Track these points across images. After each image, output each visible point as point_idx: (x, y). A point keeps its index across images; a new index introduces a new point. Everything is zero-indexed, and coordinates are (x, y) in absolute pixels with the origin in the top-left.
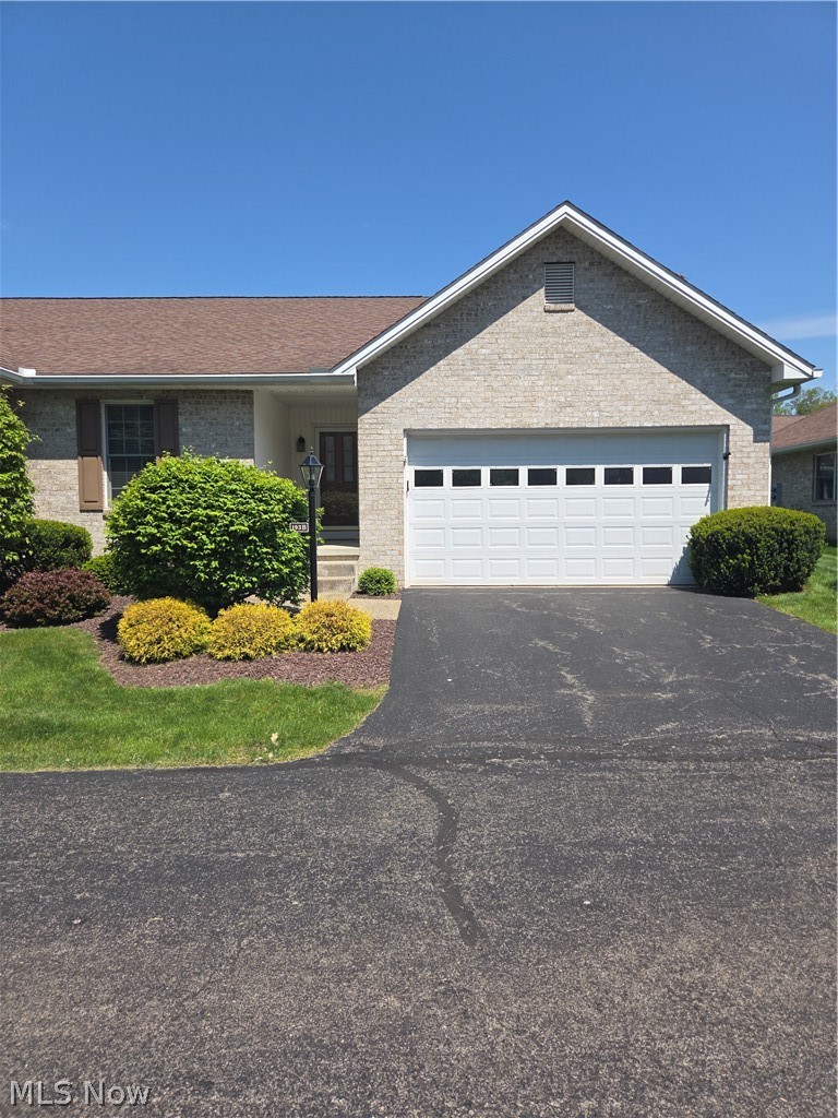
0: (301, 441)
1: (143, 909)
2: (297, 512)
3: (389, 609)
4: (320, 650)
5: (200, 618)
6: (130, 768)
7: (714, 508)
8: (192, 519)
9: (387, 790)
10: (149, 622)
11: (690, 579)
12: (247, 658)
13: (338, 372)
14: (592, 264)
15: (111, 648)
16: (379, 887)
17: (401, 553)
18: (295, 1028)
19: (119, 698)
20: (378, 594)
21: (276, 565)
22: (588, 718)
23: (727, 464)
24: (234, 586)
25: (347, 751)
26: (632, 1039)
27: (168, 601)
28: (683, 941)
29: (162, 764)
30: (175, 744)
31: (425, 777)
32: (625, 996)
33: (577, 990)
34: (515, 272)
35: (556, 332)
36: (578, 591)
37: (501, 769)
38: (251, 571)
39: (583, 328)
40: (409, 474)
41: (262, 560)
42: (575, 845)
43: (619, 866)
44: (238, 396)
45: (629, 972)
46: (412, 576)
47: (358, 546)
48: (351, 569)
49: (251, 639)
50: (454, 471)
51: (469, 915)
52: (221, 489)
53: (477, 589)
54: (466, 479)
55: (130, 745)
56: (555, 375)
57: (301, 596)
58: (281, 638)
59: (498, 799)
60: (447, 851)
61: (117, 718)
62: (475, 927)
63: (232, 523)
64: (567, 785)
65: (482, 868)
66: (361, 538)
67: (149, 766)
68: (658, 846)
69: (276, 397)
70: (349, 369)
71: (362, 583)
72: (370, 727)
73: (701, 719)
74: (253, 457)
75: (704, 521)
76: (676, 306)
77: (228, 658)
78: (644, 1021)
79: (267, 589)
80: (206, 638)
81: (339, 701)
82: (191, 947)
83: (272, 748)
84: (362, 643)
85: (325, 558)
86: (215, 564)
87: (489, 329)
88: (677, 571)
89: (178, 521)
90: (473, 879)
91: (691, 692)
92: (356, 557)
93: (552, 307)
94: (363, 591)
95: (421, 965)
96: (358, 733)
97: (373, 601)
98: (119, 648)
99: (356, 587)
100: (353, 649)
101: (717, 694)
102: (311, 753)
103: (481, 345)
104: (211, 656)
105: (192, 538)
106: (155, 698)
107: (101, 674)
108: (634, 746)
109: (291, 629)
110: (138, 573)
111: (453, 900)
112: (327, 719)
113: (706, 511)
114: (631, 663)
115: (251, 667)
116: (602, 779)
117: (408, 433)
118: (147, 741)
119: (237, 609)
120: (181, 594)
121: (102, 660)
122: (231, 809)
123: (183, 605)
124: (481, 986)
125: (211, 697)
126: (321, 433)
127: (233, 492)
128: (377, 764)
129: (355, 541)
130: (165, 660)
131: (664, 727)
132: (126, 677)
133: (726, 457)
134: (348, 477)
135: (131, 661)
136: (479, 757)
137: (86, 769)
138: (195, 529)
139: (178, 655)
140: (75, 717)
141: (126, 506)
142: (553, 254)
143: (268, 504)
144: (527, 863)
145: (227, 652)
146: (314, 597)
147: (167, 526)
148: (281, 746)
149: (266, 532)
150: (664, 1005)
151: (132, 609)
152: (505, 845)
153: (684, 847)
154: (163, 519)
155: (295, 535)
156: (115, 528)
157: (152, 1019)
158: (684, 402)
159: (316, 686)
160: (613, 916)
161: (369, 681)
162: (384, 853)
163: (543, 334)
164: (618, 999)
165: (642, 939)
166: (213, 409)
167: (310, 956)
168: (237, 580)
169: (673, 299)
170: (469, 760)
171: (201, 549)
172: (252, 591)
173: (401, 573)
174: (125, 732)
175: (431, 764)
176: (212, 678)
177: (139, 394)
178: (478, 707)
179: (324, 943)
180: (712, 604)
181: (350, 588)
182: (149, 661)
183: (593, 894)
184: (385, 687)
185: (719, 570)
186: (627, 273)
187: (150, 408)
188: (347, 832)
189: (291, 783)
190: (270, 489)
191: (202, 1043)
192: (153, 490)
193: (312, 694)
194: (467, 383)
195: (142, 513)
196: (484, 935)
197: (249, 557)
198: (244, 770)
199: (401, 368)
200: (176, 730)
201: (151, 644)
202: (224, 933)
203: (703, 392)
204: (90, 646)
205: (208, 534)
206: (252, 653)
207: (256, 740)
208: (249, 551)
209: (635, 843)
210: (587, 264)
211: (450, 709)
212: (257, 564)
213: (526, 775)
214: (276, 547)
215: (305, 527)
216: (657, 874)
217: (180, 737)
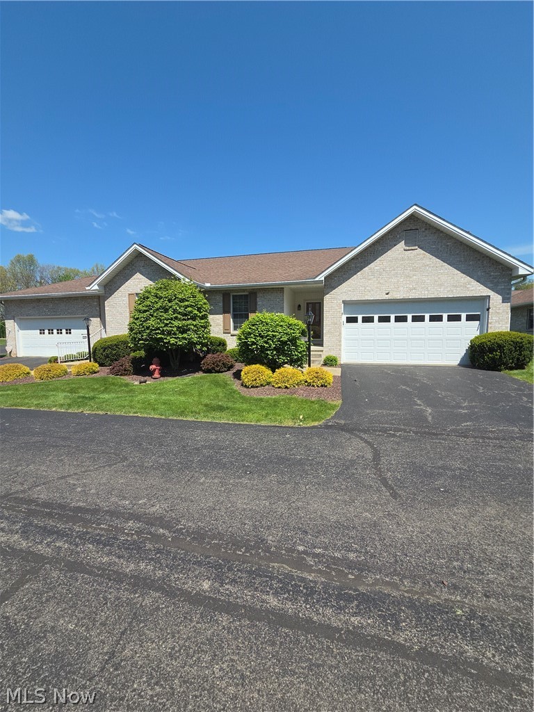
0: (299, 306)
1: (269, 471)
2: (303, 333)
3: (337, 372)
4: (313, 386)
5: (269, 372)
6: (252, 423)
7: (481, 331)
8: (267, 336)
9: (349, 439)
10: (252, 373)
11: (469, 363)
12: (286, 387)
13: (317, 279)
14: (426, 229)
15: (238, 381)
16: (354, 474)
17: (340, 350)
18: (334, 518)
19: (244, 400)
20: (331, 365)
21: (296, 353)
22: (430, 419)
23: (488, 313)
24: (281, 361)
25: (330, 424)
26: (472, 543)
27: (258, 365)
28: (488, 509)
29: (263, 423)
30: (266, 416)
31: (363, 436)
32: (465, 526)
33: (444, 521)
34: (391, 235)
35: (409, 259)
36: (416, 367)
37: (394, 436)
38: (287, 355)
39: (422, 256)
40: (344, 318)
41: (291, 351)
42: (433, 467)
43: (453, 477)
44: (278, 290)
45: (466, 518)
46: (344, 359)
47: (323, 347)
48: (320, 355)
49: (288, 381)
50: (363, 317)
51: (392, 489)
52: (278, 325)
53: (372, 365)
54: (368, 320)
55: (251, 415)
56: (408, 276)
57: (304, 365)
58: (299, 381)
59: (396, 447)
60: (378, 464)
61: (245, 406)
62: (396, 493)
63: (281, 337)
64: (425, 444)
65: (394, 472)
66: (324, 344)
67: (259, 424)
68: (470, 471)
69: (291, 289)
70: (321, 277)
71: (325, 361)
72: (337, 415)
73: (483, 422)
74: (284, 312)
75: (476, 338)
76: (465, 244)
77: (279, 387)
78: (476, 537)
79: (293, 362)
80: (272, 380)
81: (324, 406)
82: (289, 486)
83: (301, 421)
84: (329, 384)
85: (313, 351)
86: (275, 353)
87: (379, 259)
88: (462, 359)
89: (262, 337)
90: (391, 475)
91: (476, 410)
92: (322, 351)
93: (408, 248)
94: (325, 364)
95: (376, 504)
96: (332, 418)
97: (330, 368)
98: (241, 382)
99: (322, 363)
100: (326, 386)
101: (489, 412)
102: (316, 424)
103: (375, 265)
104: (273, 386)
105: (266, 343)
106: (256, 400)
107: (236, 391)
108: (452, 431)
109: (302, 378)
110: (247, 355)
111: (384, 482)
112: (320, 412)
113: (477, 333)
114: (446, 397)
115: (288, 391)
116: (440, 443)
117: (344, 302)
118: (256, 415)
119: (282, 369)
120: (262, 364)
121: (236, 385)
122: (291, 441)
123: (263, 367)
124: (402, 515)
125: (276, 401)
126: (307, 303)
127: (281, 326)
128: (342, 430)
129: (322, 345)
130: (257, 387)
131: (466, 424)
132: (244, 391)
133: (488, 310)
135: (246, 386)
136: (385, 431)
137: (238, 423)
138: (268, 339)
139: (262, 385)
140: (230, 405)
141: (244, 331)
142: (408, 226)
143: (294, 330)
144: (413, 472)
145: (279, 385)
146: (309, 366)
147: (258, 338)
148: (305, 420)
149: (293, 341)
150: (484, 532)
151: (246, 369)
152: (402, 464)
153: (482, 472)
154: (257, 336)
155: (303, 342)
156: (240, 339)
157: (281, 507)
158: (468, 286)
159: (313, 399)
160: (455, 496)
161: (333, 398)
162: (353, 463)
163: (403, 259)
164: (463, 527)
165: (469, 506)
166: (269, 295)
167: (333, 495)
168: (282, 358)
169: (464, 242)
170: (380, 431)
171: (270, 347)
172: (286, 363)
173: (340, 357)
174: (249, 411)
175: (365, 431)
176: (274, 394)
177: (244, 290)
178: (380, 411)
179: (337, 491)
180: (480, 374)
181: (320, 363)
182: (252, 387)
183: (445, 487)
184: (340, 402)
185: (484, 359)
186: (442, 232)
187: (247, 295)
188: (336, 453)
189: (311, 433)
190: (295, 325)
191: (301, 518)
192: (253, 325)
193: (313, 402)
194: (370, 282)
195: (250, 334)
196: (400, 496)
197: (287, 350)
198: (292, 427)
199: (342, 276)
200: (266, 412)
201: (253, 381)
202: (299, 483)
203: (477, 281)
204: (231, 381)
205: (273, 341)
206: (288, 386)
207: (294, 417)
208: (287, 348)
209: (460, 469)
210: (423, 229)
211: (369, 411)
212: (290, 353)
213: (406, 439)
214: (296, 346)
215: (306, 339)
216: (472, 482)
217: (267, 415)
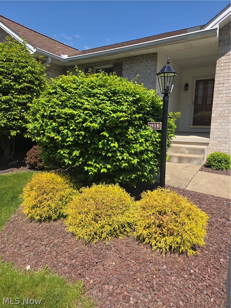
0: (187, 85)
20: (218, 170)
21: (126, 156)
24: (92, 171)
38: (106, 160)
41: (115, 152)
44: (150, 57)
47: (209, 137)
48: (203, 151)
63: (85, 120)
66: (211, 133)
70: (214, 26)
71: (209, 160)
74: (155, 89)
86: (76, 153)
92: (207, 144)
94: (208, 166)
99: (204, 162)
126: (197, 81)
129: (207, 135)
134: (208, 103)
166: (138, 66)
177: (108, 62)
181: (200, 163)
187: (112, 69)
197: (103, 149)
208: (103, 144)
212: (110, 155)
215: (159, 126)
